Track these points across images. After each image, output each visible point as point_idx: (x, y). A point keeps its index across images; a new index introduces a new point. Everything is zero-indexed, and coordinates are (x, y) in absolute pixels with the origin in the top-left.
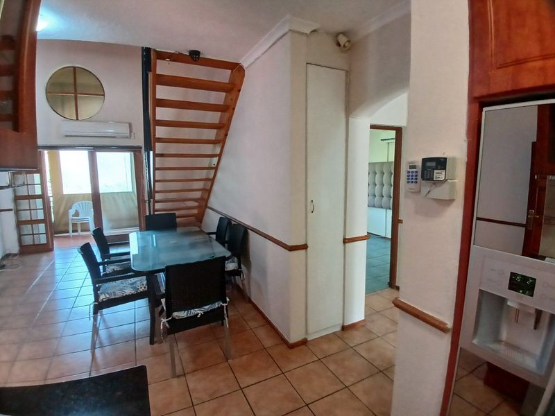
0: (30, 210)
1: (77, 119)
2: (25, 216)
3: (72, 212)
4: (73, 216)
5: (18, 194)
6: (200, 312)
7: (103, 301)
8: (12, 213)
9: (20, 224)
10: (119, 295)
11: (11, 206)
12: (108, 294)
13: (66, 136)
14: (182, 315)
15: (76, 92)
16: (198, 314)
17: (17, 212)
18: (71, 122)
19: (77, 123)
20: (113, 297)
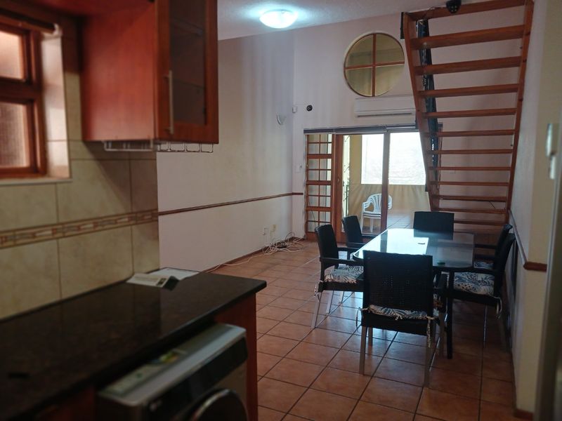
0: (319, 196)
1: (374, 96)
2: (314, 202)
3: (366, 205)
4: (366, 209)
5: (310, 179)
6: (399, 315)
7: (328, 281)
8: (302, 197)
9: (309, 209)
10: (342, 280)
11: (303, 190)
12: (333, 275)
13: (359, 116)
14: (379, 310)
15: (374, 64)
16: (396, 317)
17: (307, 196)
18: (367, 99)
19: (374, 99)
20: (336, 280)
